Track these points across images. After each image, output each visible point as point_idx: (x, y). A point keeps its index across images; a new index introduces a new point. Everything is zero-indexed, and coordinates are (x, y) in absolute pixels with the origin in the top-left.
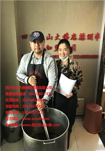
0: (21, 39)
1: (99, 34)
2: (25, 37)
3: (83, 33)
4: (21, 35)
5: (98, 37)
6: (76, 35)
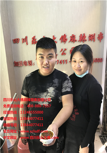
0: (13, 44)
1: (102, 34)
2: (16, 41)
3: (84, 34)
4: (12, 40)
5: (101, 37)
6: (75, 36)
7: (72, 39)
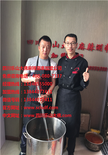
2: (30, 42)
3: (92, 43)
4: (26, 40)
6: (84, 44)
7: (81, 46)
